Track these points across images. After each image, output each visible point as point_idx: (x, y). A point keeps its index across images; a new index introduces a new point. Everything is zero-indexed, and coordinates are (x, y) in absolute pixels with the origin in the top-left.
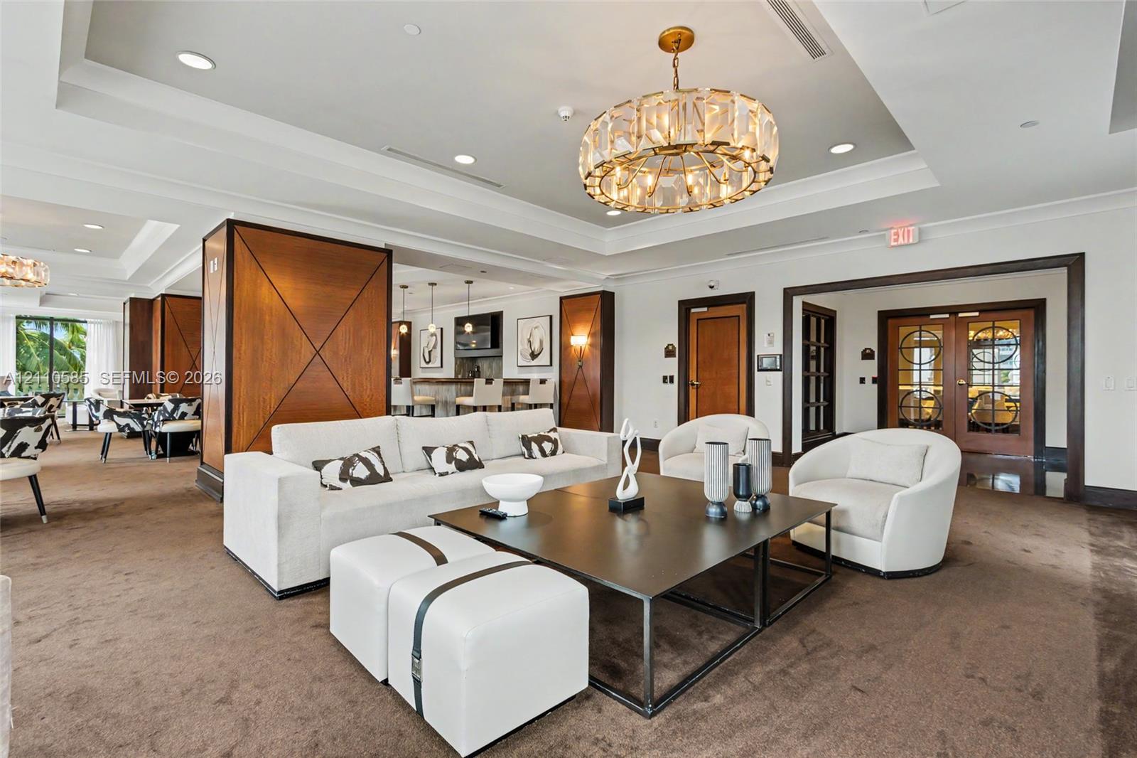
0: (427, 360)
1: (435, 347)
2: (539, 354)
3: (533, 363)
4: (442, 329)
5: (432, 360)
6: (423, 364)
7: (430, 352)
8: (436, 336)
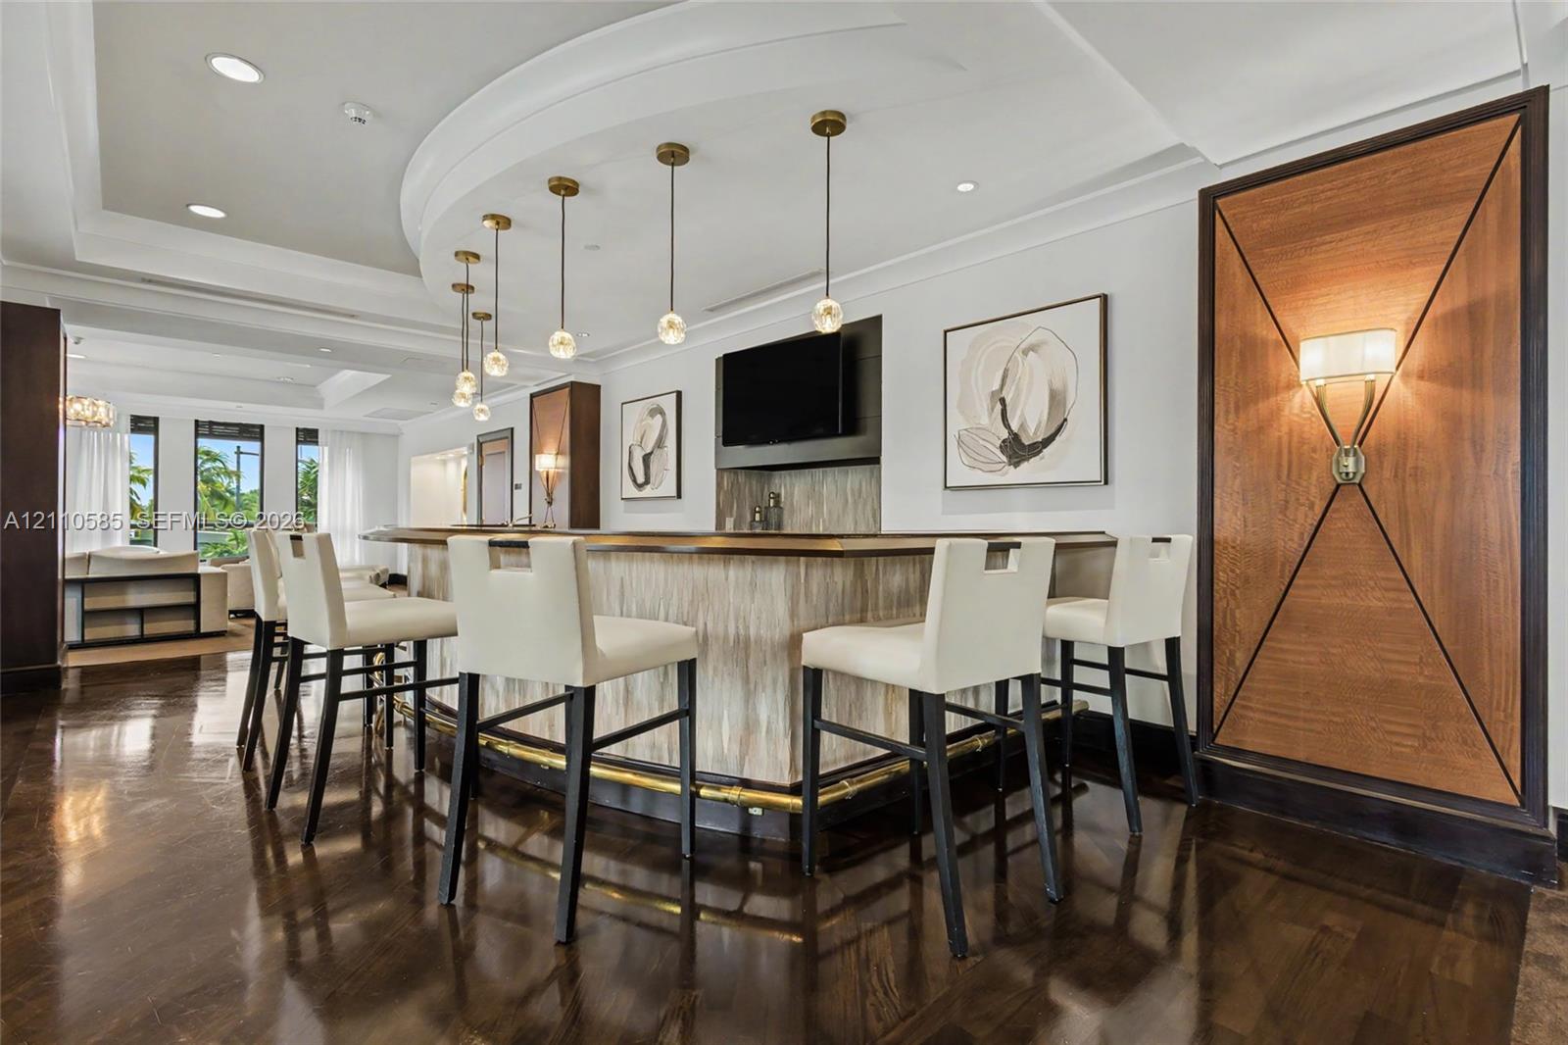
0: (641, 479)
1: (660, 443)
2: (1047, 441)
3: (1014, 475)
4: (679, 394)
5: (652, 479)
6: (631, 491)
7: (646, 459)
8: (662, 413)
